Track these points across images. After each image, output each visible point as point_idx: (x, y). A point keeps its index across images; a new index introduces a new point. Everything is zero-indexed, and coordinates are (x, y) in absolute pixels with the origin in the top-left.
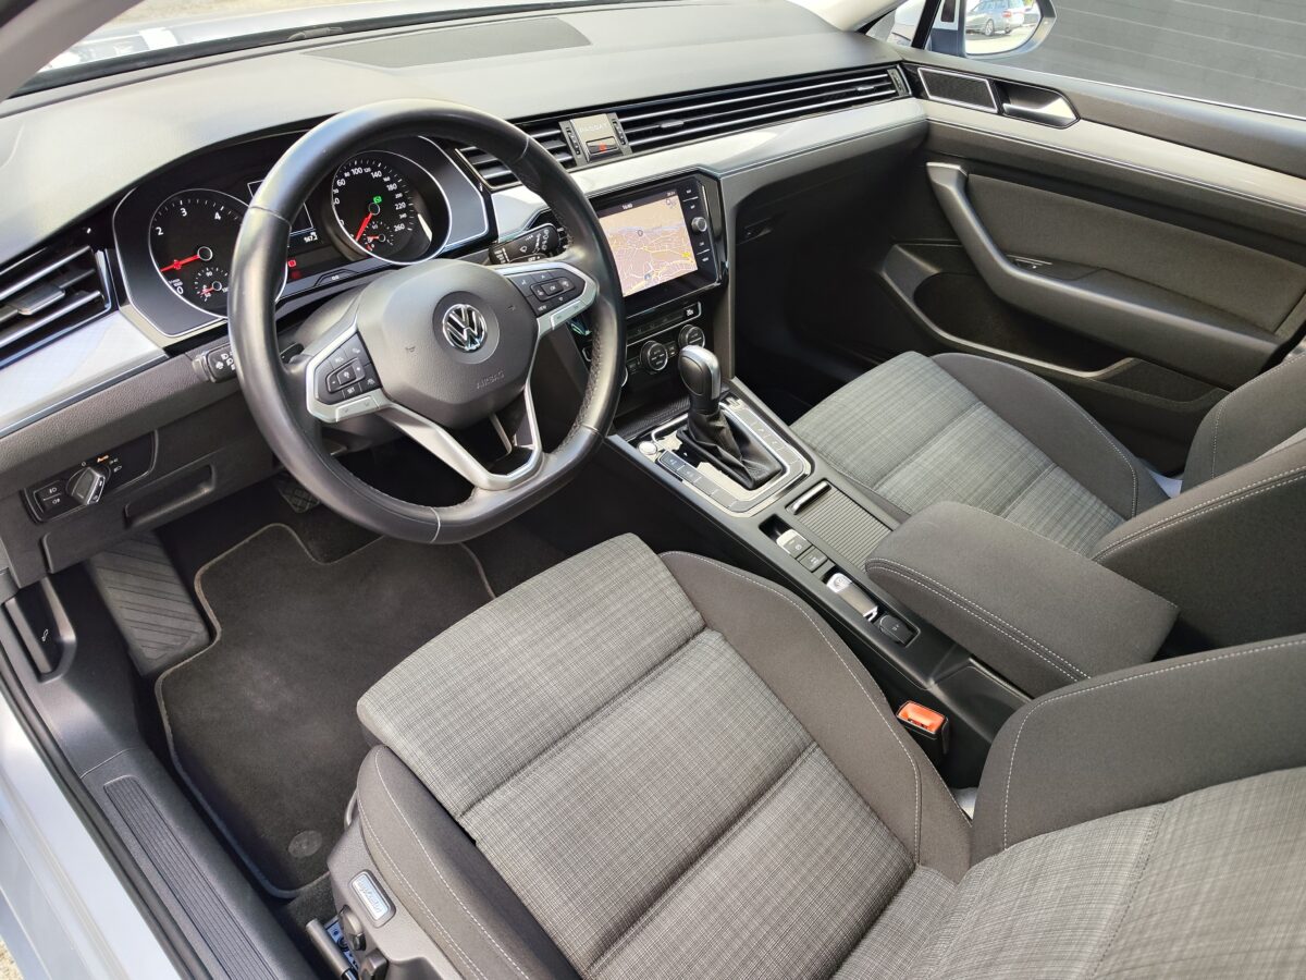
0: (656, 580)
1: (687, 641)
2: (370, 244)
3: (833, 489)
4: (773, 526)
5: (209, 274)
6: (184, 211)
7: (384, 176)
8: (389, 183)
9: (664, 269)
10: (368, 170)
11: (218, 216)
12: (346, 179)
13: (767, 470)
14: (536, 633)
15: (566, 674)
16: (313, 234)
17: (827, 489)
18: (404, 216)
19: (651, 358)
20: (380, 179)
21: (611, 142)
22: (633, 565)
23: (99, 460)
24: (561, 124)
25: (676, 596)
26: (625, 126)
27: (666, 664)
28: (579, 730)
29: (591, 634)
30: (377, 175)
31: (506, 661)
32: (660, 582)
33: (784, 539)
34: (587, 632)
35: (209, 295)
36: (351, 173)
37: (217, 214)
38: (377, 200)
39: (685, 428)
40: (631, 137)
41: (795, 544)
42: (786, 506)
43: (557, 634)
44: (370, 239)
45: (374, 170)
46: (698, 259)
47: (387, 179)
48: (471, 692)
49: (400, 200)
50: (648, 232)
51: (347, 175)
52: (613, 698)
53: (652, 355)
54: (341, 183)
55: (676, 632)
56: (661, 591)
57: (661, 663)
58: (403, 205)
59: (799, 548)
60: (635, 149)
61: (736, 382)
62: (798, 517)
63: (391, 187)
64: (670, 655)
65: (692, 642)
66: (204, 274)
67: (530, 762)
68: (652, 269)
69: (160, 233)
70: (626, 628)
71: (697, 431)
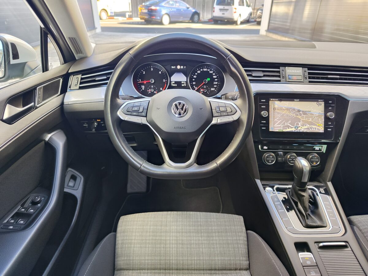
0: (238, 238)
1: (236, 269)
2: (201, 92)
3: (349, 249)
4: (302, 246)
5: (152, 87)
6: (152, 69)
7: (213, 73)
8: (214, 75)
9: (306, 127)
10: (209, 70)
11: (160, 73)
12: (201, 71)
13: (319, 223)
14: (182, 229)
15: (181, 249)
16: (185, 84)
17: (345, 247)
18: (216, 86)
19: (289, 158)
20: (212, 74)
21: (300, 78)
22: (234, 227)
23: (98, 120)
24: (281, 68)
25: (243, 249)
26: (309, 73)
27: (220, 272)
28: (171, 271)
29: (200, 242)
30: (211, 72)
31: (166, 232)
32: (239, 240)
33: (304, 255)
34: (199, 240)
35: (150, 92)
36: (203, 70)
37: (160, 72)
38: (209, 79)
39: (289, 190)
40: (310, 78)
41: (307, 260)
42: (316, 242)
43: (188, 234)
44: (202, 90)
45: (211, 70)
46: (326, 129)
47: (214, 74)
48: (148, 234)
49: (216, 81)
50: (303, 111)
51: (202, 70)
52: (191, 270)
53: (290, 158)
54: (198, 72)
55: (232, 262)
56: (237, 243)
57: (219, 270)
58: (216, 83)
59: (309, 263)
60: (310, 82)
61: (330, 184)
62: (319, 250)
63: (215, 77)
64: (225, 270)
65: (238, 271)
66: (151, 87)
67: (148, 269)
68: (300, 125)
69: (144, 73)
70: (214, 248)
71: (294, 193)
